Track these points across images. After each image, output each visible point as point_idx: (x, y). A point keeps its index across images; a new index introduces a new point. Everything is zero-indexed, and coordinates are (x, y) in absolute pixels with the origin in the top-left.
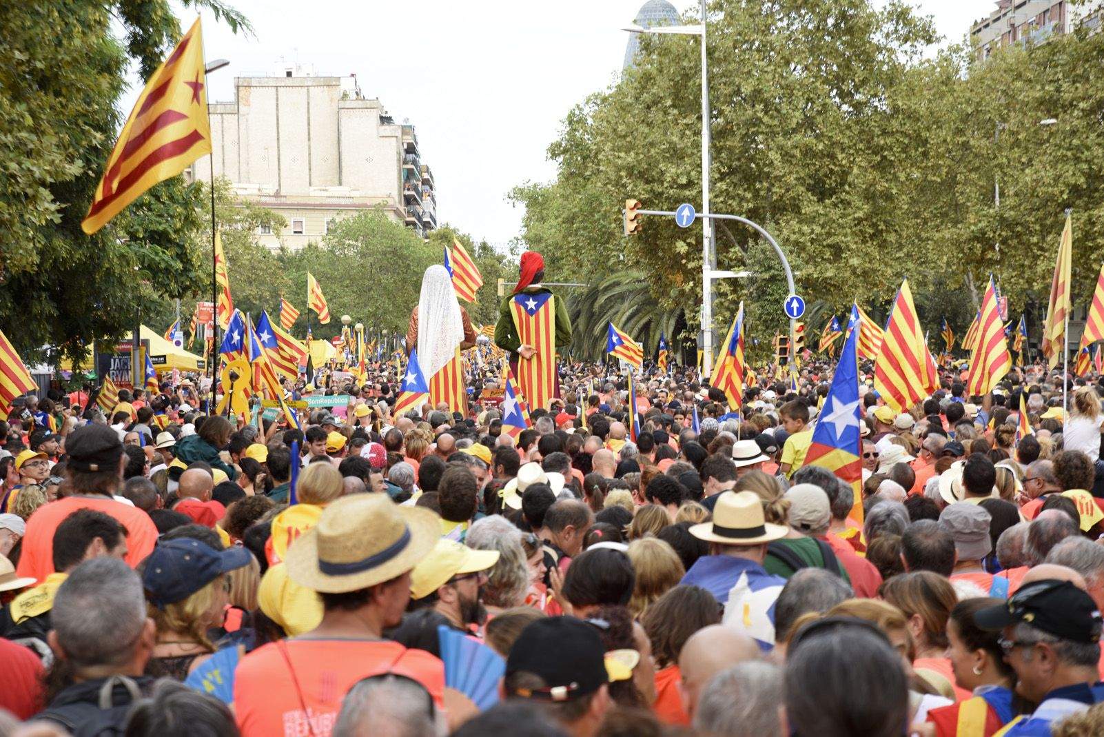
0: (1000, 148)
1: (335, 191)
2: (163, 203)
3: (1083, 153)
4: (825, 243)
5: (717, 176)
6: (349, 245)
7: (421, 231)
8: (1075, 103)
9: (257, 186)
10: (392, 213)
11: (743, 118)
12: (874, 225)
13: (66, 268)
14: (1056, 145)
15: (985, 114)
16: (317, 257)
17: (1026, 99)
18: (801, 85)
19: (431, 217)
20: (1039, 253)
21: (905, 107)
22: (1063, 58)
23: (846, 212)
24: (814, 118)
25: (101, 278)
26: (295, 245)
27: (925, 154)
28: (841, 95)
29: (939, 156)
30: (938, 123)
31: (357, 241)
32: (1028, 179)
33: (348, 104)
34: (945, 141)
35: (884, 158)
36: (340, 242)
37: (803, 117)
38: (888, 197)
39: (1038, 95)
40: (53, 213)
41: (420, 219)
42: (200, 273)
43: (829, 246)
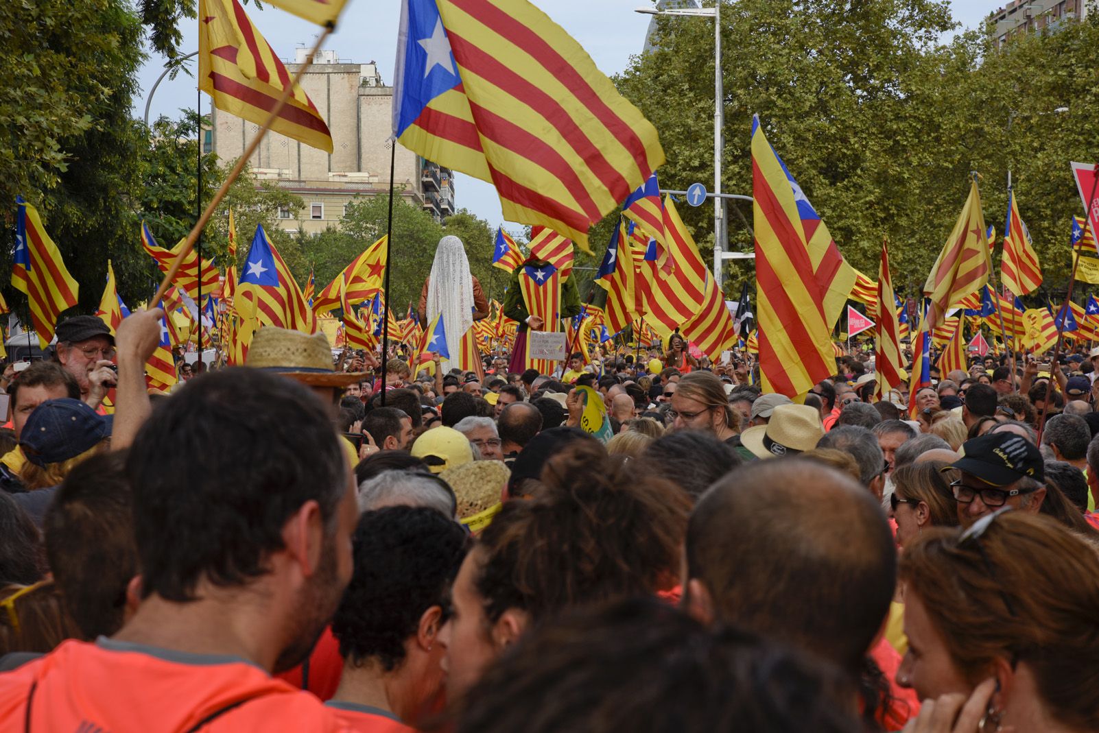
0: (1013, 136)
1: (354, 176)
2: (178, 174)
3: (1094, 138)
4: (836, 226)
5: (730, 159)
6: (366, 228)
7: (439, 218)
8: (1087, 88)
9: (277, 171)
10: (410, 199)
11: (757, 101)
12: (886, 209)
13: (79, 235)
14: (1068, 130)
15: (999, 101)
16: (335, 239)
17: (1039, 84)
18: (816, 69)
19: (450, 204)
20: (1050, 237)
21: (918, 92)
22: (1076, 44)
23: (858, 195)
24: (827, 101)
25: (113, 245)
26: (313, 229)
27: (937, 139)
28: (856, 79)
29: (951, 142)
30: (951, 110)
31: (374, 224)
32: (1040, 163)
33: (367, 91)
34: (957, 126)
35: (896, 142)
36: (358, 226)
37: (816, 100)
38: (900, 181)
39: (1050, 80)
40: (59, 162)
41: (438, 206)
42: (213, 244)
43: (840, 229)
